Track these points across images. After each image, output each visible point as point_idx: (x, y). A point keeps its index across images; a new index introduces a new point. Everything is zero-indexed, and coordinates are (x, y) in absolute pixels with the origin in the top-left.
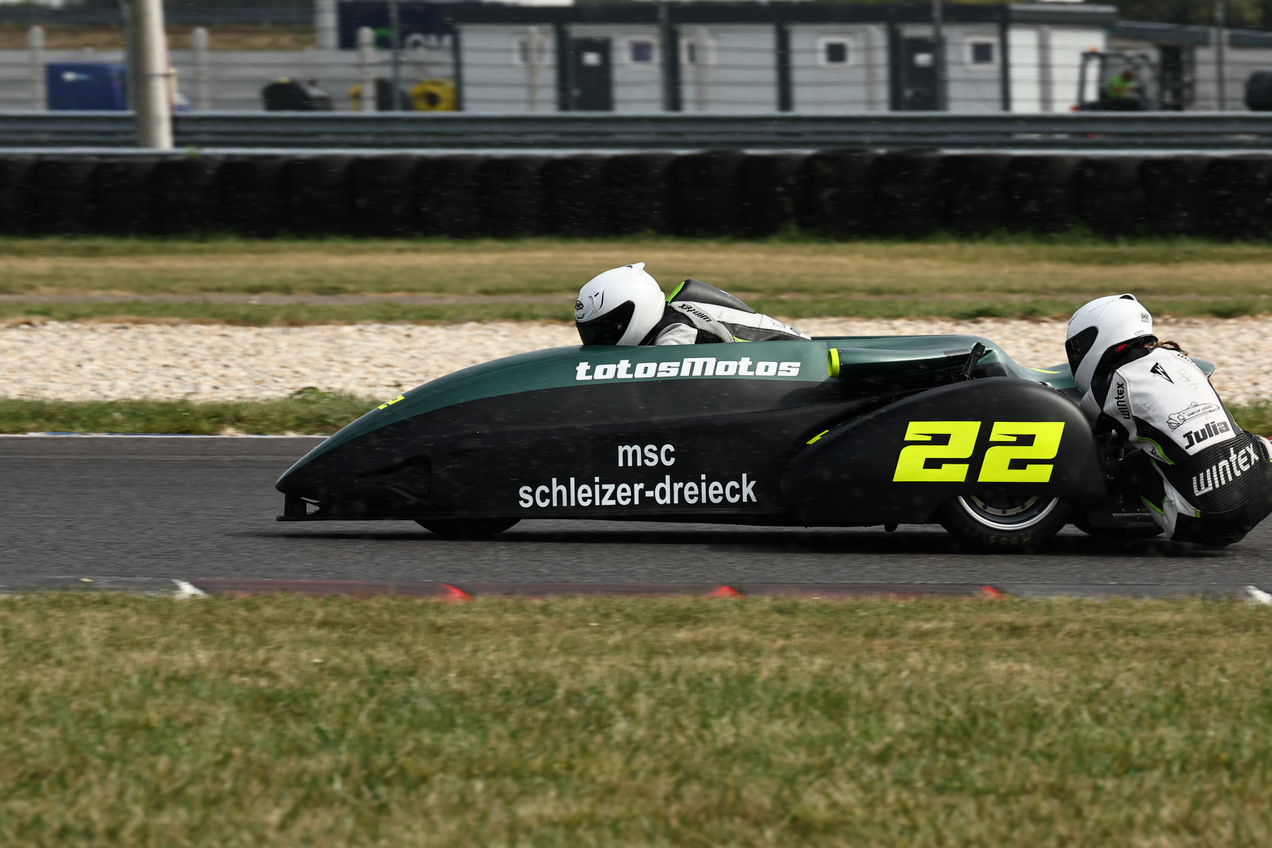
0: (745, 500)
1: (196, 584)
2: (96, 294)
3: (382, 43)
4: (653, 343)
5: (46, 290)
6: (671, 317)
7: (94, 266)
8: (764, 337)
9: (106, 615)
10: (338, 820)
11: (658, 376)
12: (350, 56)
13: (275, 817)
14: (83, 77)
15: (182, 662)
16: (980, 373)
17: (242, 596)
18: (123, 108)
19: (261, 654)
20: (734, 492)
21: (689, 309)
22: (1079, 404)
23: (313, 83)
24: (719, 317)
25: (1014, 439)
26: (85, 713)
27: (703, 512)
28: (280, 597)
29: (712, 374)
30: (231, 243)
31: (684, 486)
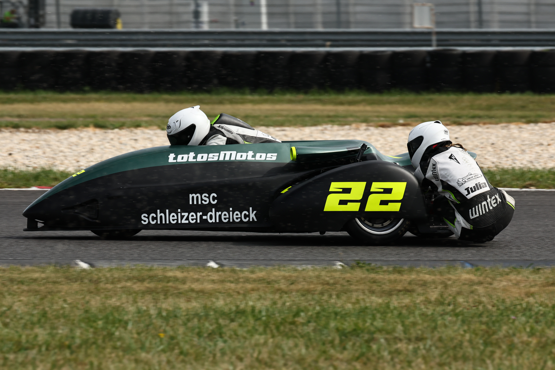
0: (251, 220)
4: (205, 144)
6: (213, 132)
8: (259, 141)
11: (208, 160)
16: (364, 158)
20: (246, 216)
21: (222, 128)
22: (413, 174)
24: (237, 132)
25: (382, 190)
27: (232, 226)
29: (234, 159)
31: (222, 213)
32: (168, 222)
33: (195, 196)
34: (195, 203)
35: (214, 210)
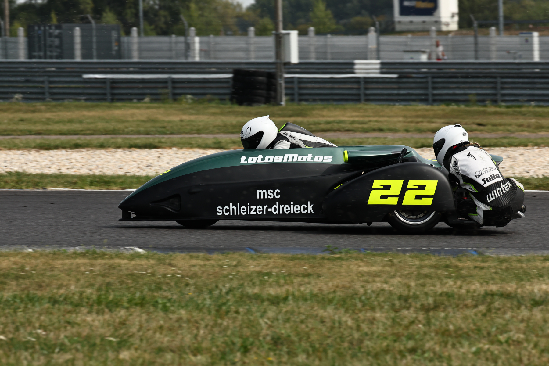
0: (309, 212)
8: (318, 146)
11: (274, 162)
16: (405, 160)
20: (304, 209)
21: (287, 134)
24: (299, 138)
25: (417, 187)
27: (292, 217)
29: (296, 161)
31: (284, 207)
32: (239, 214)
33: (262, 192)
34: (262, 197)
35: (277, 203)
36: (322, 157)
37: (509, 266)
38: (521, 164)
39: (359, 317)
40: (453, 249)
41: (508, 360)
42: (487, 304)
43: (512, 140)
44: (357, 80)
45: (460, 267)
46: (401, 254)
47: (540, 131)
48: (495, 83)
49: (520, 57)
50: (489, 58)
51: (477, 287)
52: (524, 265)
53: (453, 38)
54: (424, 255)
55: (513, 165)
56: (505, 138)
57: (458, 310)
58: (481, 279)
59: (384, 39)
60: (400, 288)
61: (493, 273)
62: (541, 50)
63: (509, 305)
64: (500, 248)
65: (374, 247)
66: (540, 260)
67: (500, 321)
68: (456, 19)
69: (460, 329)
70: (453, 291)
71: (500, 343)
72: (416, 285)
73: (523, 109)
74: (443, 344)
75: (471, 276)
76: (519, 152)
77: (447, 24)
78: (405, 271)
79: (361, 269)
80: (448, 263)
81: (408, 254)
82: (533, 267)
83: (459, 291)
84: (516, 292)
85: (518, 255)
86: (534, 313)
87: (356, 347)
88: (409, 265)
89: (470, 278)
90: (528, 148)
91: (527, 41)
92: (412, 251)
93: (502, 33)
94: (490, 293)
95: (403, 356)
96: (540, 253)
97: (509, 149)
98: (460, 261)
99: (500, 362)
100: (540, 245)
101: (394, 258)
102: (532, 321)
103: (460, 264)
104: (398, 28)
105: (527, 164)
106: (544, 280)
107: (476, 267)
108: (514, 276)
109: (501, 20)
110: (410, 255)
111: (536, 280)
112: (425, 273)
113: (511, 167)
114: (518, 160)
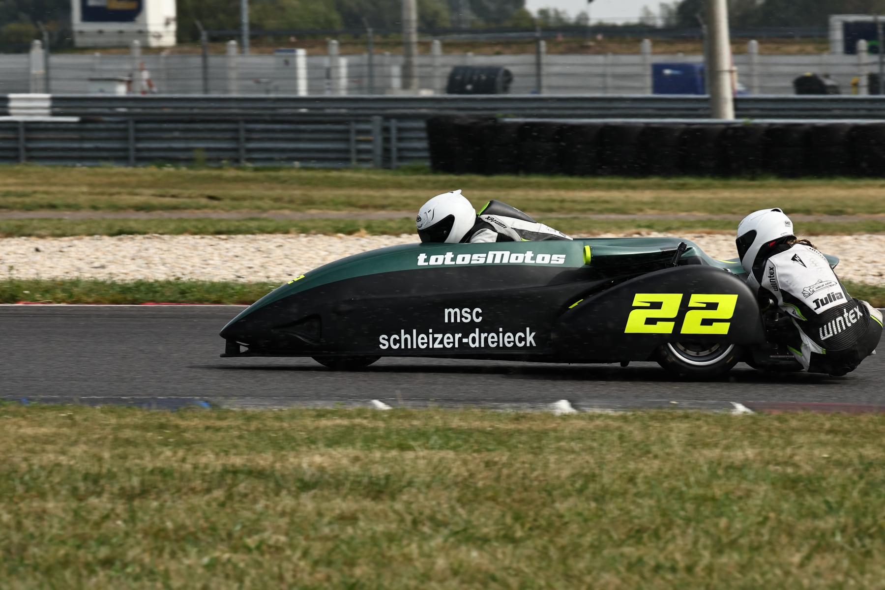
0: (528, 345)
1: (746, 405)
2: (683, 214)
3: (873, 50)
4: (468, 241)
5: (651, 212)
6: (480, 225)
7: (683, 196)
8: (542, 239)
9: (687, 425)
10: (838, 561)
11: (472, 263)
12: (851, 59)
13: (797, 558)
14: (676, 72)
15: (738, 456)
16: (683, 262)
17: (776, 413)
18: (703, 93)
19: (789, 451)
20: (521, 339)
21: (492, 220)
22: (746, 282)
23: (827, 76)
24: (512, 225)
26: (672, 490)
28: (801, 413)
29: (507, 262)
30: (773, 181)
31: (488, 335)
32: (415, 347)
33: (452, 311)
34: (453, 321)
35: (477, 330)
36: (549, 256)
37: (260, 426)
38: (279, 262)
39: (20, 509)
40: (170, 398)
41: (261, 577)
42: (226, 488)
43: (264, 223)
44: (13, 126)
45: (182, 427)
46: (87, 407)
47: (310, 209)
48: (236, 131)
49: (276, 89)
50: (226, 91)
51: (210, 459)
52: (285, 425)
53: (167, 58)
54: (124, 407)
55: (267, 263)
56: (252, 219)
57: (180, 498)
58: (217, 446)
59: (57, 59)
60: (86, 462)
61: (236, 437)
62: (310, 79)
63: (261, 489)
64: (247, 397)
65: (44, 395)
66: (311, 416)
67: (247, 514)
68: (173, 27)
69: (183, 527)
70: (172, 466)
71: (248, 550)
72: (112, 457)
73: (282, 173)
74: (156, 552)
75: (201, 442)
76: (275, 242)
77: (159, 36)
78: (94, 434)
79: (22, 431)
80: (163, 420)
81: (98, 407)
82: (299, 428)
83: (181, 467)
84: (272, 467)
85: (276, 409)
86: (302, 501)
87: (17, 558)
88: (100, 425)
89: (199, 445)
90: (289, 236)
91: (287, 63)
92: (104, 401)
93: (247, 49)
94: (231, 469)
95: (92, 572)
96: (311, 405)
97: (260, 237)
98: (182, 417)
99: (247, 582)
100: (310, 392)
101: (75, 412)
102: (298, 514)
103: (183, 423)
104: (79, 41)
105: (288, 261)
106: (317, 449)
107: (207, 428)
108: (269, 441)
109: (246, 30)
110: (102, 408)
111: (304, 449)
112: (127, 437)
113: (262, 266)
114: (274, 255)
